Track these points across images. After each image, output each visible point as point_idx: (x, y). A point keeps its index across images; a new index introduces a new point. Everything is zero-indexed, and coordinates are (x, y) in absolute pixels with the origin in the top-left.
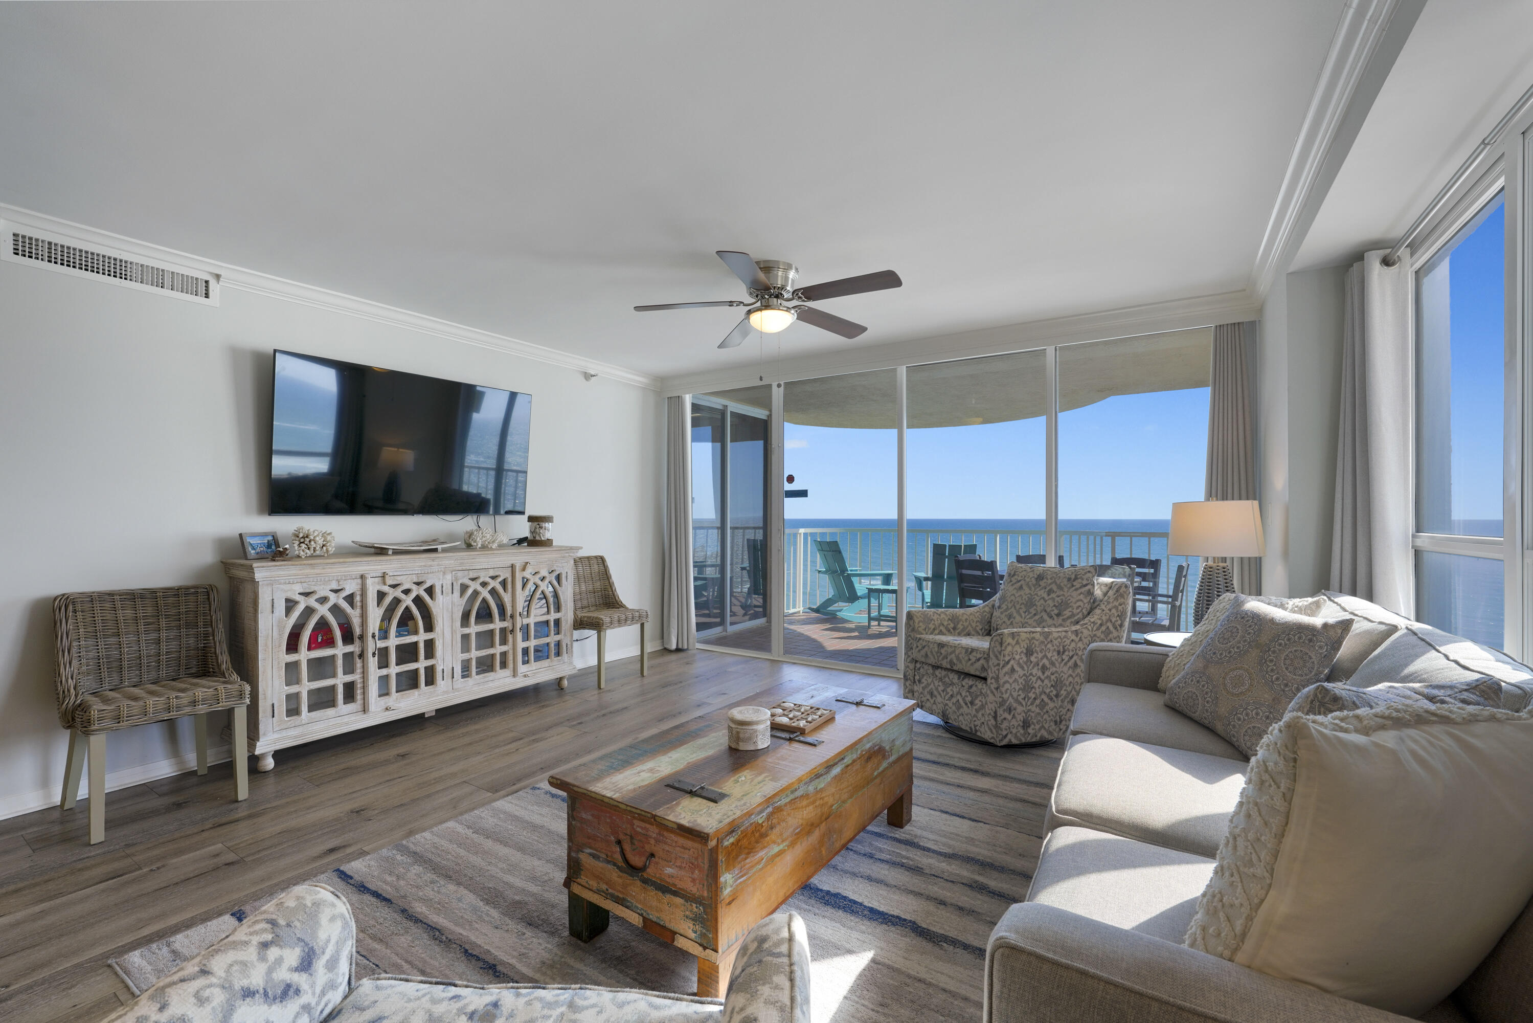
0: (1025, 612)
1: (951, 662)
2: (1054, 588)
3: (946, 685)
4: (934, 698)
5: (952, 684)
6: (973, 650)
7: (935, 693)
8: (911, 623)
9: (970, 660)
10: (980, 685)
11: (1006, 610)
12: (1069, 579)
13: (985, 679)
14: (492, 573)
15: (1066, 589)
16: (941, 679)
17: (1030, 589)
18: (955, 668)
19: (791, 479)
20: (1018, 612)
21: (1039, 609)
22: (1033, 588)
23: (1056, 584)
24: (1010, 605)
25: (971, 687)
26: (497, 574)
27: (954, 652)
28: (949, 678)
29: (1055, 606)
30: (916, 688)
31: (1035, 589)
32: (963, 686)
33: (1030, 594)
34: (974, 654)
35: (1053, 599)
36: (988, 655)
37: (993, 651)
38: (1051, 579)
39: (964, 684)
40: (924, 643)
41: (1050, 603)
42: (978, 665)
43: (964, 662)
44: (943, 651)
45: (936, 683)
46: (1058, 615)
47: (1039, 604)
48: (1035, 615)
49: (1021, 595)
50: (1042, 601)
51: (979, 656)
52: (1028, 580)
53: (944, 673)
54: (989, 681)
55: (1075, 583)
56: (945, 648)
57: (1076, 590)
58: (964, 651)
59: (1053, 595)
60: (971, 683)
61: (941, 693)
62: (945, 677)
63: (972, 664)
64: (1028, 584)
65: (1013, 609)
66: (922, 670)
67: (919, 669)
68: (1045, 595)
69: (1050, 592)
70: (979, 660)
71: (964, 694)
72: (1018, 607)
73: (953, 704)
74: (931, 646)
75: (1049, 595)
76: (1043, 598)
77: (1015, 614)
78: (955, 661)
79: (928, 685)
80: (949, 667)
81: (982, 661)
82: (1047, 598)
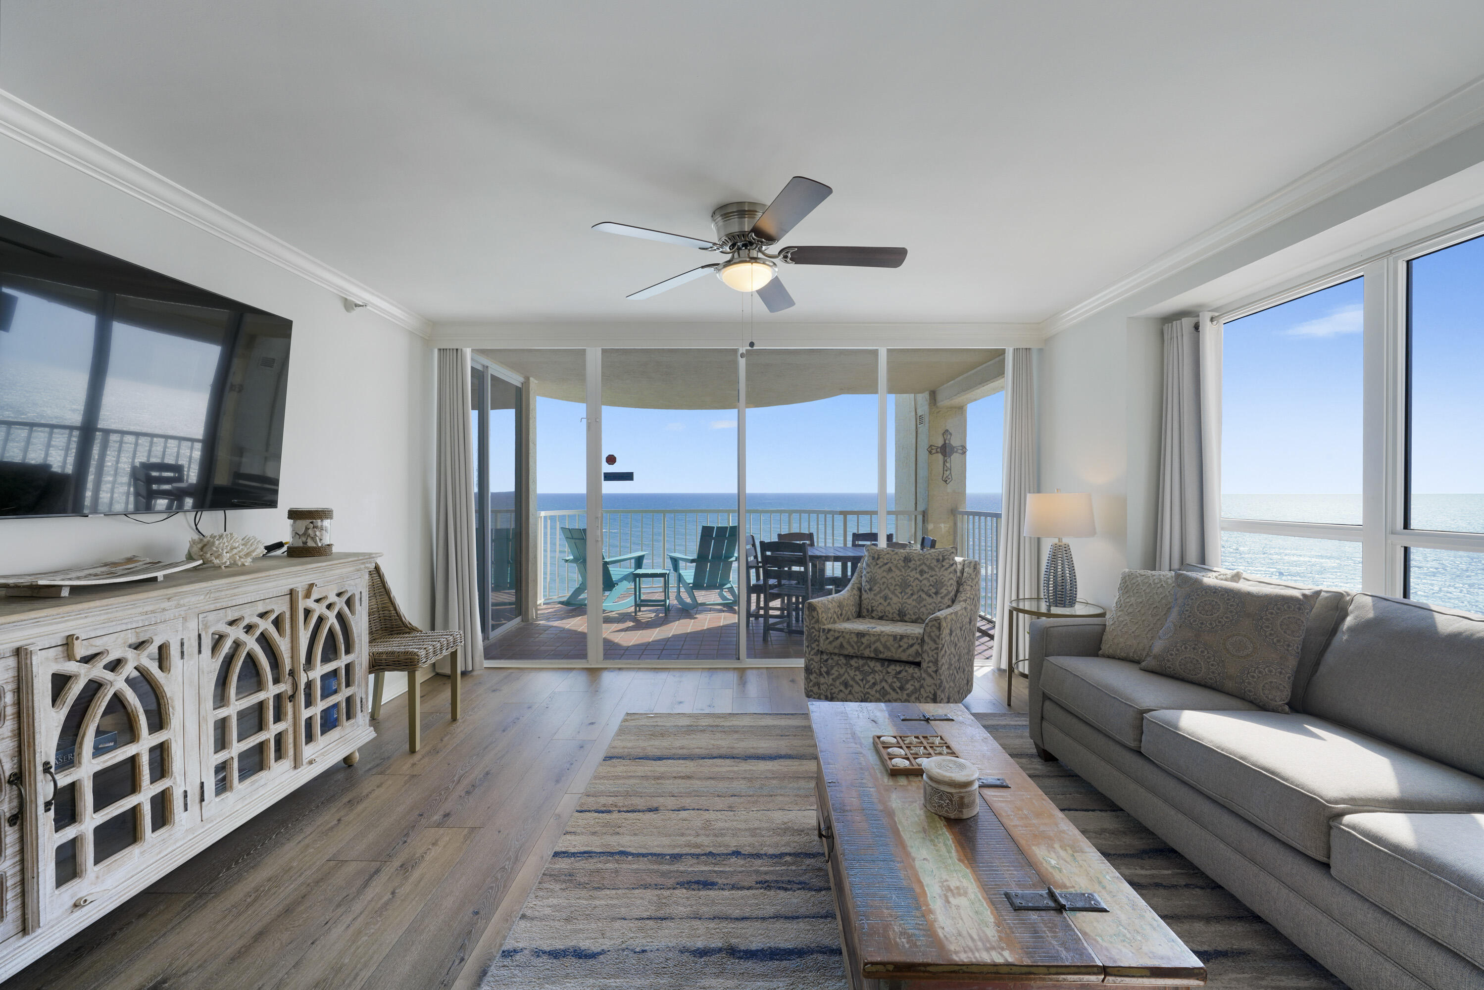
0: (901, 593)
1: (876, 651)
2: (926, 569)
3: (865, 674)
4: (849, 689)
5: (874, 671)
6: (902, 637)
7: (851, 682)
8: (815, 614)
9: (900, 646)
10: (911, 670)
11: (881, 591)
12: (938, 560)
13: (918, 664)
14: (261, 609)
15: (937, 569)
16: (857, 669)
17: (901, 571)
18: (881, 656)
19: (611, 460)
20: (893, 593)
21: (915, 589)
22: (903, 570)
23: (925, 564)
24: (883, 587)
25: (900, 672)
26: (269, 608)
27: (879, 640)
28: (869, 666)
29: (931, 585)
30: (822, 680)
31: (906, 571)
32: (888, 673)
33: (902, 575)
34: (905, 640)
35: (926, 578)
36: (923, 640)
37: (930, 636)
38: (919, 560)
39: (889, 670)
40: (837, 635)
41: (925, 582)
42: (912, 651)
43: (893, 650)
44: (864, 640)
45: (852, 673)
46: (936, 593)
47: (914, 584)
48: (912, 594)
49: (892, 577)
50: (917, 582)
51: (911, 642)
52: (895, 562)
53: (861, 662)
54: (924, 665)
55: (944, 564)
56: (867, 637)
57: (946, 569)
58: (891, 639)
59: (925, 576)
60: (898, 668)
61: (860, 682)
62: (863, 666)
63: (904, 651)
64: (896, 566)
65: (887, 591)
66: (830, 661)
67: (827, 660)
68: (918, 576)
69: (922, 572)
70: (912, 646)
71: (890, 681)
72: (892, 588)
73: (876, 691)
74: (847, 636)
75: (922, 575)
76: (917, 579)
77: (891, 595)
78: (881, 649)
79: (840, 676)
80: (872, 655)
81: (916, 647)
82: (921, 579)
